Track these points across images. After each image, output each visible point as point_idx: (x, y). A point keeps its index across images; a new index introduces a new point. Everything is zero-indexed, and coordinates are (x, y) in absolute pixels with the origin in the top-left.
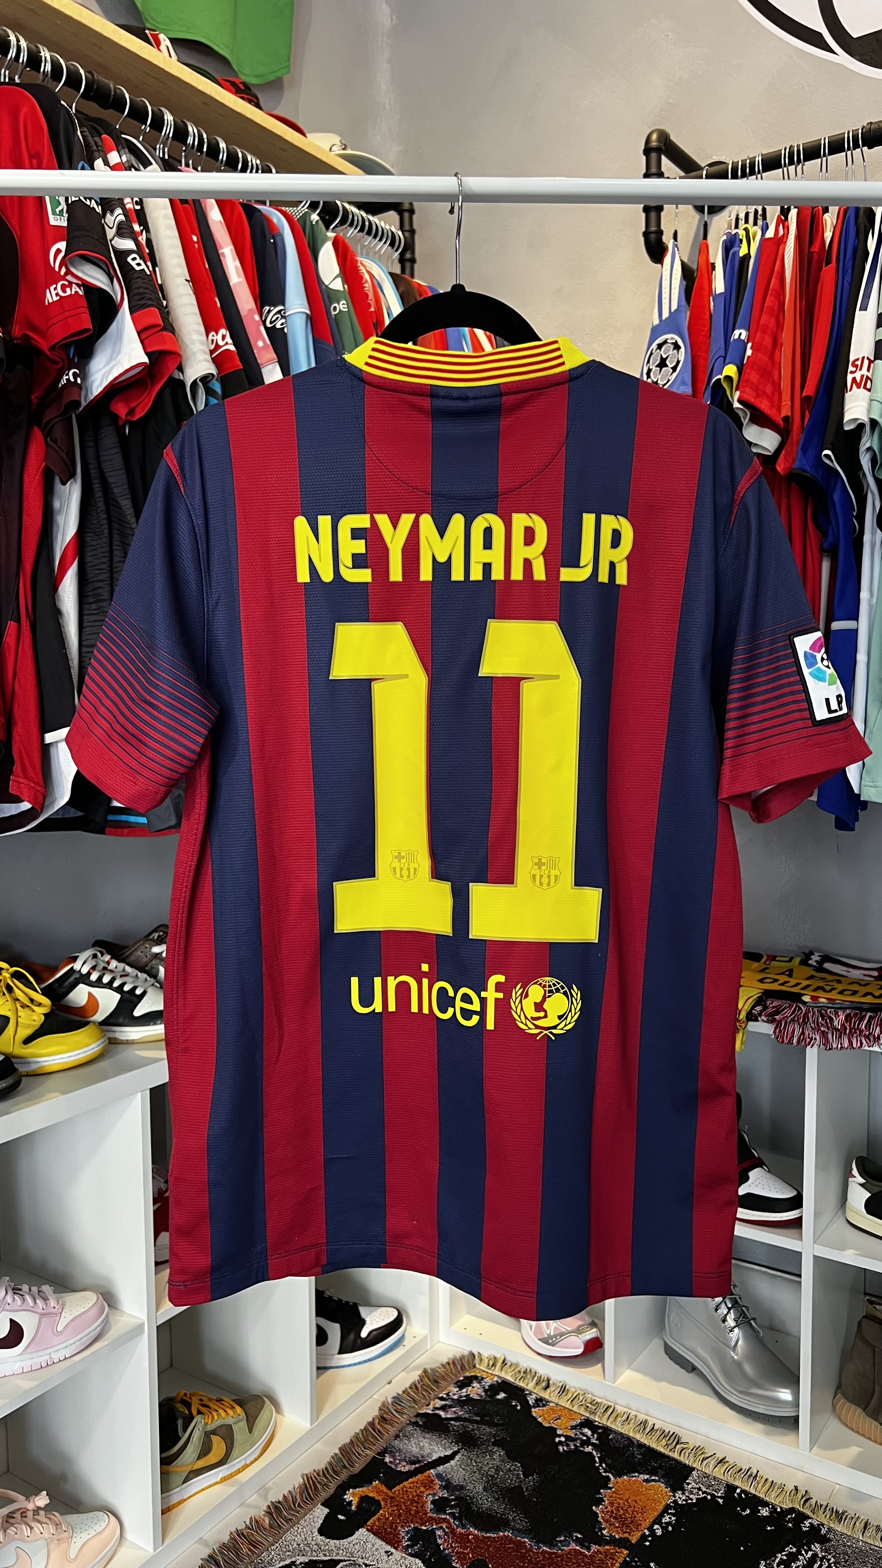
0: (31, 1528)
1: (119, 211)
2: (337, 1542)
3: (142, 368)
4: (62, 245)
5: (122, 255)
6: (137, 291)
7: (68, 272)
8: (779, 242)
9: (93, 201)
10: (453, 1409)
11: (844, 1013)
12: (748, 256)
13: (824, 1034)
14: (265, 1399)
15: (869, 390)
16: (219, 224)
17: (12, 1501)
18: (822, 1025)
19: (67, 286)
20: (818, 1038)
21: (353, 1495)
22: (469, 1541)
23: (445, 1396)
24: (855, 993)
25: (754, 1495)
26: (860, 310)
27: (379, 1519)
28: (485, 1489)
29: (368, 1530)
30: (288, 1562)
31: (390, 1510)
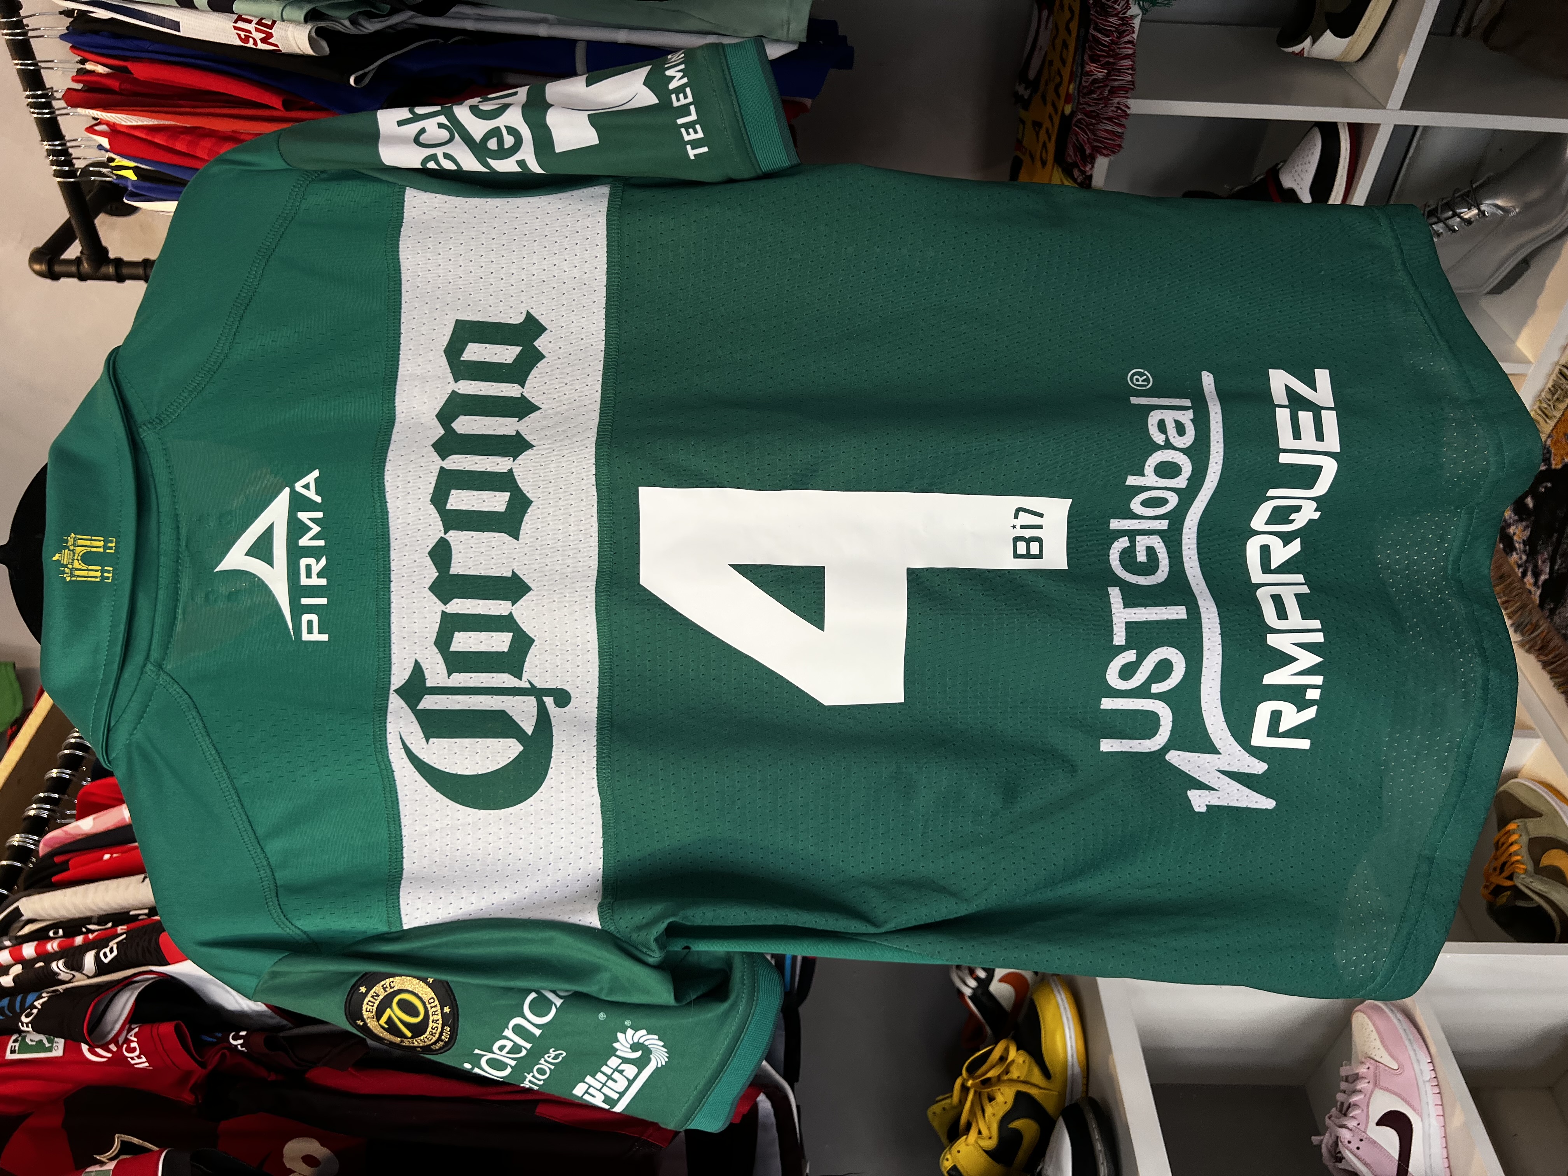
1: (55, 965)
4: (85, 1048)
5: (102, 968)
6: (140, 955)
7: (115, 1040)
10: (1540, 563)
11: (1088, 64)
12: (135, 169)
13: (1114, 91)
14: (1501, 789)
15: (274, 22)
18: (1101, 94)
19: (129, 1045)
20: (1118, 99)
23: (1521, 570)
26: (179, 31)
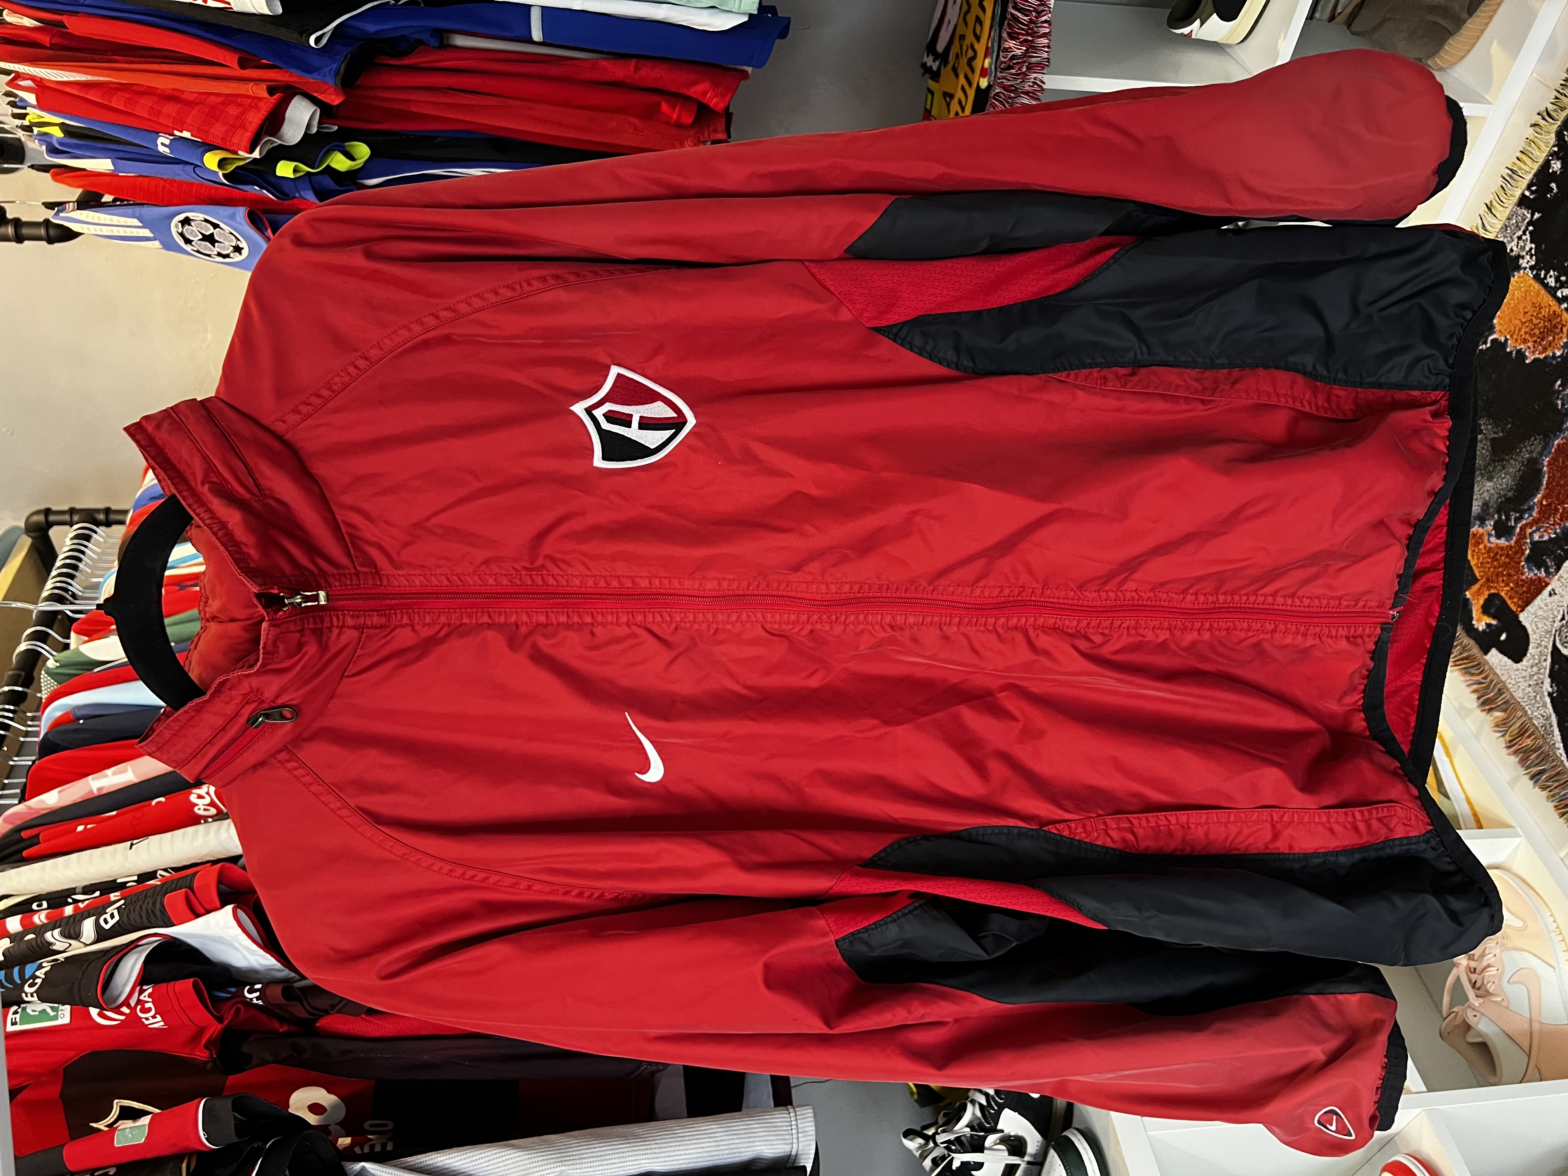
0: (1489, 966)
1: (48, 936)
2: (1531, 646)
3: (240, 912)
4: (94, 1012)
5: (102, 935)
6: (144, 919)
7: (126, 1003)
8: (41, 87)
9: (37, 973)
11: (1006, 41)
12: (62, 126)
13: (1031, 67)
16: (63, 793)
17: (1458, 980)
19: (143, 1006)
20: (1034, 75)
21: (1479, 621)
22: (1549, 505)
24: (979, 21)
25: (1535, 175)
27: (1510, 598)
28: (1490, 479)
29: (1522, 611)
30: (1548, 700)
31: (1502, 585)
